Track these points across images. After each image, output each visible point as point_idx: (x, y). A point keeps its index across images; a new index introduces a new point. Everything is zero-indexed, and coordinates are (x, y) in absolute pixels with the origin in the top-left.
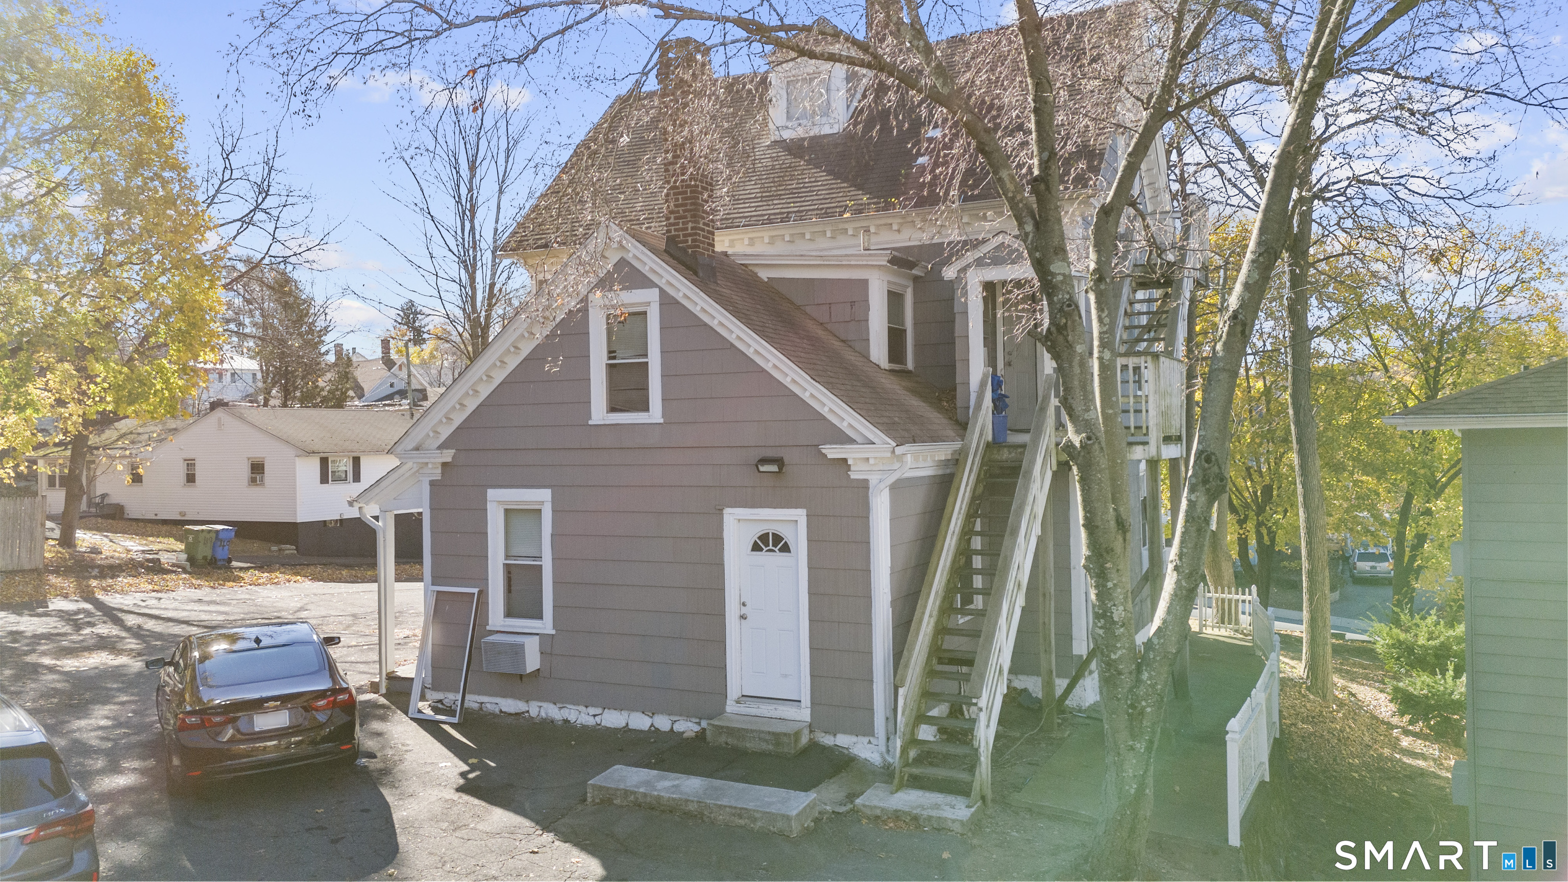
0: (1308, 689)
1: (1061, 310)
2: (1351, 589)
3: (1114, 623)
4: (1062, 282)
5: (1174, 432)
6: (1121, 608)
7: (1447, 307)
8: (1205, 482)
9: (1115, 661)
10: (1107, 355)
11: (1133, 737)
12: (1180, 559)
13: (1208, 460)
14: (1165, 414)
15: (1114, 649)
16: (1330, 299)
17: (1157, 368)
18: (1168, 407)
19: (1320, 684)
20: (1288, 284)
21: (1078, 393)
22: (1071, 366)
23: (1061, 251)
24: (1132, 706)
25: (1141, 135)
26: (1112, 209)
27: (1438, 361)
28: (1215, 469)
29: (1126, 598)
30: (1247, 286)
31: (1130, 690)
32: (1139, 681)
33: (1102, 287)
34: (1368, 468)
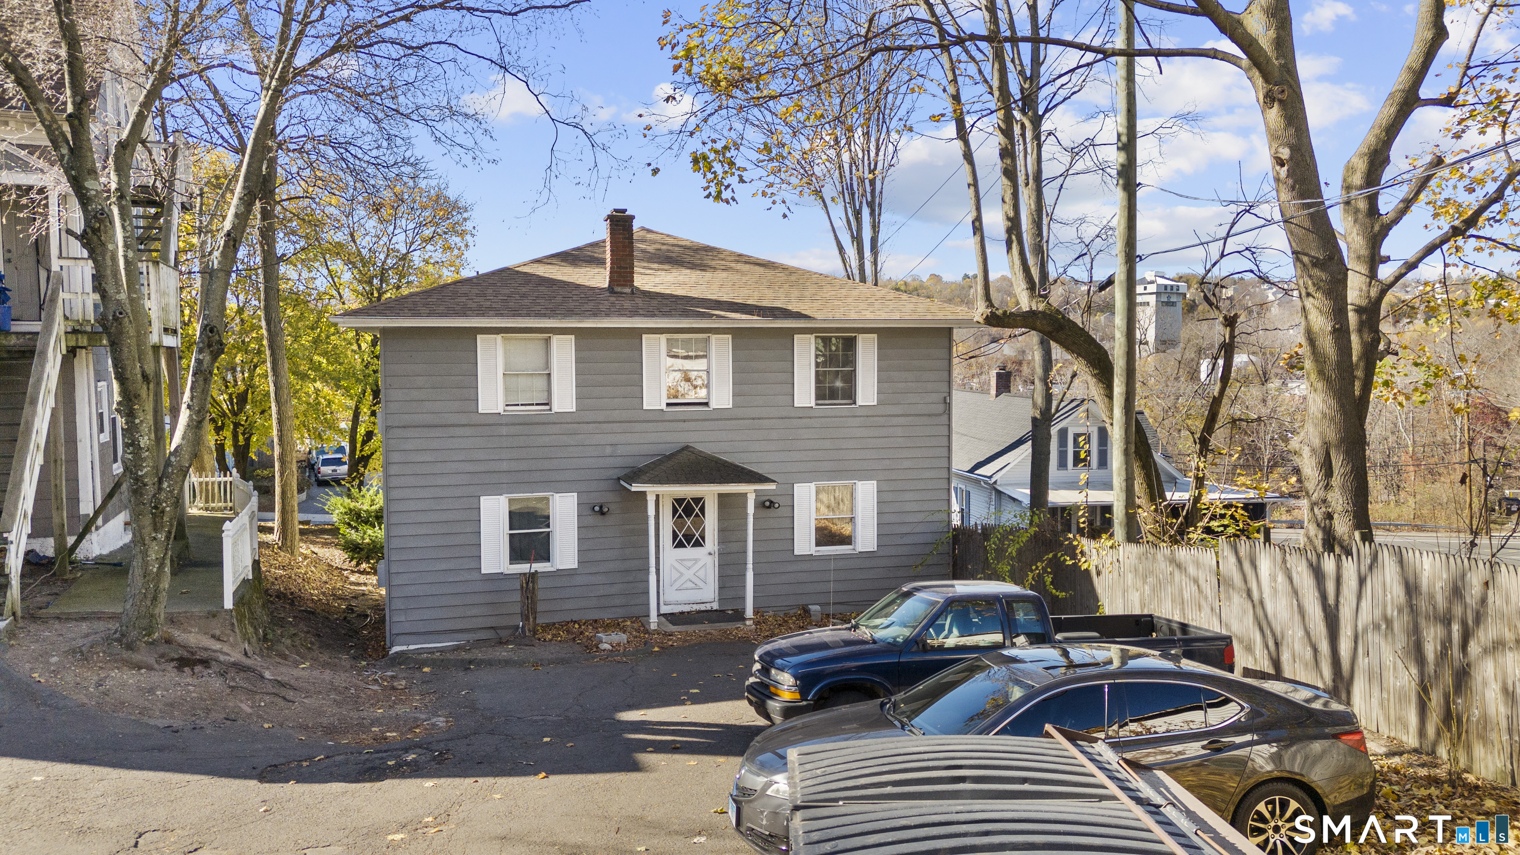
0: (280, 548)
1: (95, 217)
2: (315, 490)
3: (141, 448)
4: (95, 196)
5: (171, 325)
6: (146, 438)
7: (385, 249)
8: (210, 346)
9: (141, 476)
10: (130, 254)
11: (156, 530)
12: (192, 400)
13: (211, 331)
14: (165, 309)
15: (141, 468)
16: (294, 233)
17: (158, 272)
18: (167, 305)
19: (289, 544)
20: (259, 216)
21: (111, 280)
22: (104, 259)
23: (93, 172)
24: (156, 507)
25: (149, 92)
26: (128, 145)
27: (378, 290)
28: (217, 337)
29: (150, 431)
30: (237, 215)
31: (154, 496)
32: (160, 489)
33: (124, 203)
34: (325, 377)
